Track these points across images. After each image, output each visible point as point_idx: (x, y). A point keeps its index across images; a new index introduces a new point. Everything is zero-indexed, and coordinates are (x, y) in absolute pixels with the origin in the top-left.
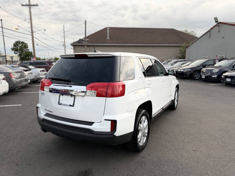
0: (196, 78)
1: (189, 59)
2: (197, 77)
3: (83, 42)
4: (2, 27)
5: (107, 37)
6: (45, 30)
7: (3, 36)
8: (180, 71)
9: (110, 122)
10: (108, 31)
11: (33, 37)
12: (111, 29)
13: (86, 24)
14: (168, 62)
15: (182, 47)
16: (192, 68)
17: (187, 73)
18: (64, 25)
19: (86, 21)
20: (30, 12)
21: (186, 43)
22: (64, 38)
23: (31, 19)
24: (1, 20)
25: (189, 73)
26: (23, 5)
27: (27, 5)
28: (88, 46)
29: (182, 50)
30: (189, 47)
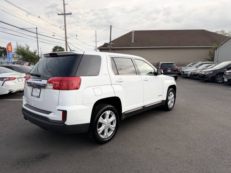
0: (219, 82)
1: (217, 61)
2: (220, 80)
3: (108, 46)
4: (37, 34)
5: (131, 41)
6: (77, 36)
7: (37, 41)
8: (202, 74)
9: (62, 112)
10: (133, 34)
11: (66, 42)
12: (136, 32)
13: (111, 28)
14: (193, 65)
15: (211, 49)
16: (214, 71)
17: (209, 75)
18: (96, 31)
19: (111, 26)
20: (65, 20)
21: (216, 45)
22: (96, 43)
23: (65, 26)
24: (36, 28)
25: (211, 76)
26: (59, 14)
27: (62, 14)
28: (112, 49)
29: (212, 52)
30: (218, 49)
